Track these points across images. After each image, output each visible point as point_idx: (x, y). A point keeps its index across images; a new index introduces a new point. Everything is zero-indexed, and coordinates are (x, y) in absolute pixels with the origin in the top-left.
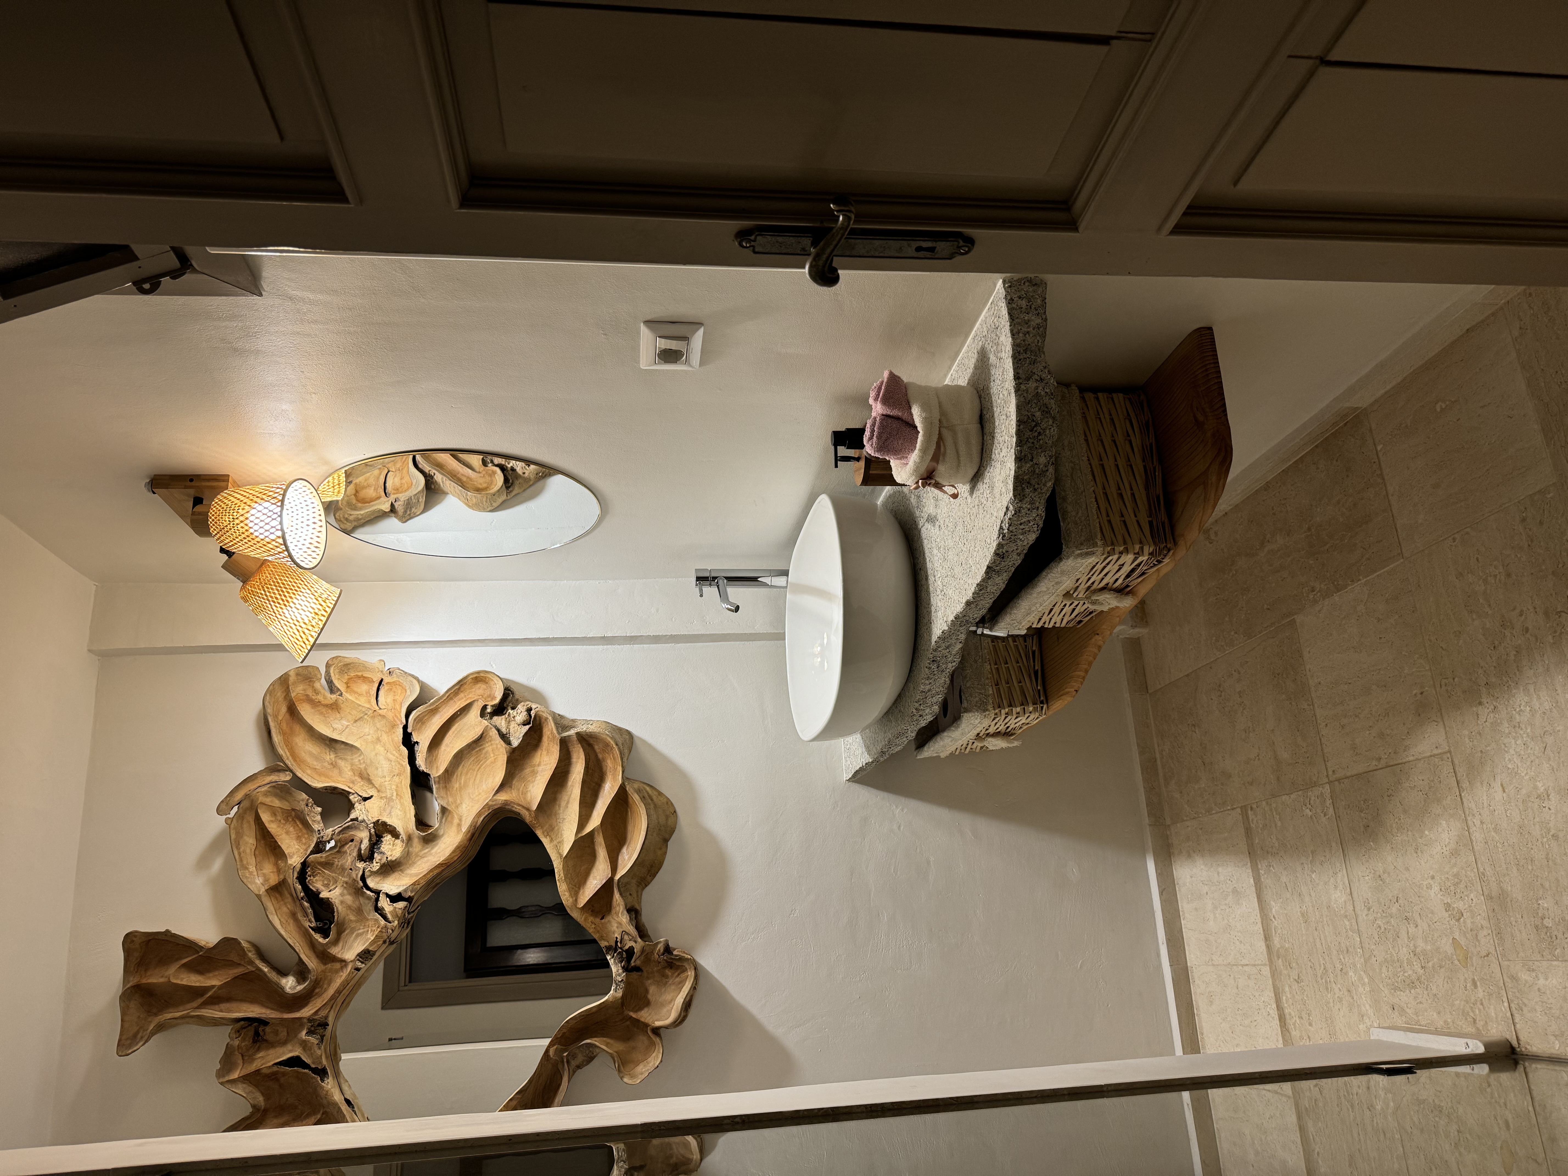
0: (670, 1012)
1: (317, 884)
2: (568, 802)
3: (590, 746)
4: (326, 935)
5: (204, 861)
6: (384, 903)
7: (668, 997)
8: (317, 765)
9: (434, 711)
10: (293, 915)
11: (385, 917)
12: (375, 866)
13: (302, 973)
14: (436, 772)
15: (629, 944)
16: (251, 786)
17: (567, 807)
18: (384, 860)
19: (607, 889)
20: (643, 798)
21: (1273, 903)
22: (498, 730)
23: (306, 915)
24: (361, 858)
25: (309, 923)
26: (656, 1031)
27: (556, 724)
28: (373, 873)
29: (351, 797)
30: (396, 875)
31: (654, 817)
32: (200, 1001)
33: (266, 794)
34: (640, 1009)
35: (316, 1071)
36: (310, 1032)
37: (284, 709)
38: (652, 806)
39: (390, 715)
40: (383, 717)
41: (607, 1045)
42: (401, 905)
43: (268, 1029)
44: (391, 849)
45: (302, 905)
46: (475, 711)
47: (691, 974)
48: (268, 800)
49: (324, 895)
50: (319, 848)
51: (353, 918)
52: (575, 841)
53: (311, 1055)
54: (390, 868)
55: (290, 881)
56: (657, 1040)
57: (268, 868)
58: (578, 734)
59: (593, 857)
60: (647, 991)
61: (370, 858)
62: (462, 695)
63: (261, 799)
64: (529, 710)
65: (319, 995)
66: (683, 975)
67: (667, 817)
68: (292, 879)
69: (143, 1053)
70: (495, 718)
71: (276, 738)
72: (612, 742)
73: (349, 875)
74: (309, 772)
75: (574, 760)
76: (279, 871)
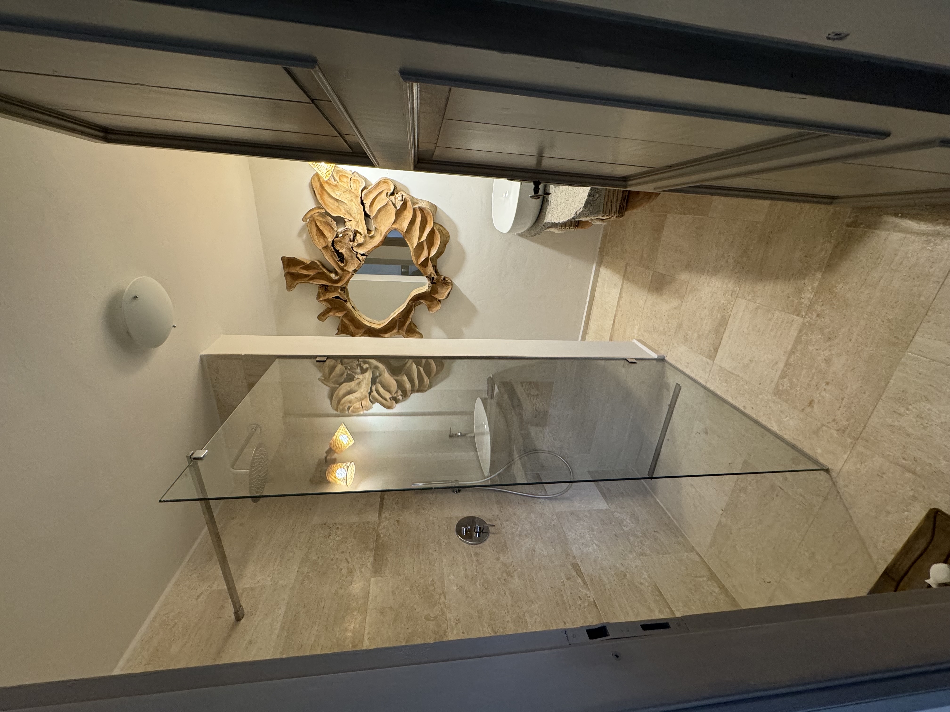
0: (443, 296)
1: (338, 248)
2: (415, 230)
3: (423, 211)
4: (342, 262)
5: (300, 235)
6: (359, 256)
7: (443, 291)
8: (333, 207)
9: (370, 192)
10: (332, 256)
11: (360, 260)
12: (355, 244)
13: (336, 273)
14: (372, 215)
15: (433, 276)
16: (312, 213)
17: (415, 232)
18: (358, 243)
19: (427, 259)
20: (439, 232)
21: (624, 294)
22: (392, 202)
23: (336, 257)
24: (350, 241)
25: (337, 259)
26: (439, 301)
27: (412, 202)
28: (355, 246)
29: (345, 220)
30: (362, 247)
31: (443, 239)
32: (308, 278)
33: (317, 216)
34: (435, 294)
35: (344, 301)
36: (341, 290)
37: (319, 185)
38: (442, 235)
39: (355, 192)
40: (353, 193)
41: (425, 302)
42: (364, 257)
43: (329, 288)
44: (360, 239)
45: (334, 254)
46: (384, 194)
47: (450, 287)
48: (318, 218)
49: (340, 251)
50: (337, 236)
51: (350, 258)
52: (417, 244)
53: (342, 297)
54: (360, 245)
55: (329, 246)
56: (439, 303)
57: (322, 240)
58: (419, 207)
59: (423, 248)
60: (437, 289)
61: (353, 241)
62: (379, 187)
63: (316, 218)
64: (402, 196)
65: (343, 280)
66: (448, 287)
67: (447, 238)
68: (330, 245)
69: (295, 291)
70: (391, 196)
71: (318, 197)
72: (430, 212)
73: (348, 246)
74: (330, 209)
75: (417, 216)
76: (325, 242)
